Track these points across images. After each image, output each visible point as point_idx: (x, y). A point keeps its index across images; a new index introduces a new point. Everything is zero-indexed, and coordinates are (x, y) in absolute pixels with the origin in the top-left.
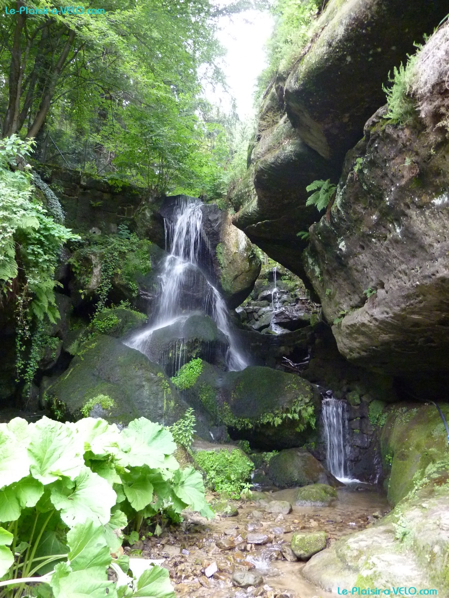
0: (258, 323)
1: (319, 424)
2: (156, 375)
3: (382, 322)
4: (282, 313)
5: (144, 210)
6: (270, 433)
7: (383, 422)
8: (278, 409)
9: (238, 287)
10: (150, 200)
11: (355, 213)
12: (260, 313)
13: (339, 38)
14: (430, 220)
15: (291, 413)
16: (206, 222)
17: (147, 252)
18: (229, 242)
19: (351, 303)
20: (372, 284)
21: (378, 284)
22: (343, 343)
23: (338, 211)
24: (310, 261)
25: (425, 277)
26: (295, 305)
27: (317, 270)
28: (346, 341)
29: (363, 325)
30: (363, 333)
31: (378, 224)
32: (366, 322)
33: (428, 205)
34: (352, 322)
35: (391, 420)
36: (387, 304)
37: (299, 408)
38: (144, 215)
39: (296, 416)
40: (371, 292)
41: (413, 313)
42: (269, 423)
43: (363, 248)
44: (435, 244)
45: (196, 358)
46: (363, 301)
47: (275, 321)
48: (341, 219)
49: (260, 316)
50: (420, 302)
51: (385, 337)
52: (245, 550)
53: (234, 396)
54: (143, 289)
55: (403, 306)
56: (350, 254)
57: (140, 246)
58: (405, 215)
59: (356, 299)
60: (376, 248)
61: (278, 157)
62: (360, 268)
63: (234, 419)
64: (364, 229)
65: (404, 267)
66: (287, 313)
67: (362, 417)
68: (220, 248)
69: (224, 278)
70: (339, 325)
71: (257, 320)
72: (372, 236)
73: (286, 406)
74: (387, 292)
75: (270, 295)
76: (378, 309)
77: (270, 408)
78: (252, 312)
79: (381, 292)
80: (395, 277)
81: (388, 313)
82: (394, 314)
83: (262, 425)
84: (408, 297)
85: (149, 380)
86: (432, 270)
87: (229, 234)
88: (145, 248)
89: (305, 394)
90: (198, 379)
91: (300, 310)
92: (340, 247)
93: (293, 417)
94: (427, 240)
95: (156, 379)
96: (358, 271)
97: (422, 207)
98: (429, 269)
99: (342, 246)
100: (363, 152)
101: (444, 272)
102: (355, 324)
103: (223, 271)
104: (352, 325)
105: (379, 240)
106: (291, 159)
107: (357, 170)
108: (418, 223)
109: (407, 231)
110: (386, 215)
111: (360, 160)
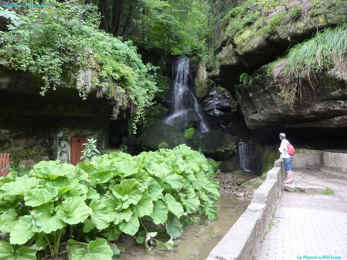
0: (208, 108)
1: (238, 152)
2: (179, 134)
3: (262, 120)
4: (219, 104)
5: (162, 61)
6: (219, 154)
7: (261, 151)
8: (223, 146)
9: (203, 95)
10: (165, 56)
11: (256, 87)
12: (208, 103)
13: (255, 47)
14: (277, 98)
15: (228, 148)
16: (191, 68)
17: (167, 83)
18: (200, 76)
19: (252, 112)
20: (260, 108)
21: (262, 109)
22: (248, 124)
23: (250, 85)
24: (238, 93)
25: (275, 111)
26: (224, 100)
27: (240, 97)
28: (250, 123)
29: (256, 120)
30: (256, 122)
31: (262, 93)
32: (257, 119)
33: (277, 94)
34: (253, 118)
35: (264, 150)
36: (264, 115)
37: (231, 146)
38: (163, 63)
39: (230, 149)
40: (259, 111)
41: (272, 119)
42: (219, 151)
43: (258, 97)
44: (278, 104)
45: (191, 127)
46: (256, 112)
47: (216, 107)
48: (251, 87)
49: (209, 105)
50: (274, 117)
51: (263, 124)
52: (224, 184)
53: (206, 141)
54: (167, 99)
55: (269, 117)
56: (253, 98)
57: (164, 80)
58: (270, 94)
59: (254, 111)
60: (262, 99)
61: (231, 63)
62: (256, 103)
63: (207, 150)
64: (258, 93)
65: (270, 106)
66: (221, 104)
67: (254, 149)
68: (196, 79)
69: (197, 92)
70: (247, 118)
71: (207, 106)
72: (261, 95)
73: (226, 145)
74: (264, 112)
75: (213, 94)
76: (261, 116)
77: (220, 146)
78: (205, 103)
79: (263, 111)
80: (267, 108)
81: (264, 118)
82: (266, 119)
83: (217, 152)
84: (270, 115)
85: (177, 136)
86: (277, 110)
87: (200, 73)
88: (166, 81)
89: (233, 141)
90: (193, 136)
91: (227, 102)
92: (250, 95)
93: (229, 149)
94: (276, 102)
95: (179, 136)
96: (255, 103)
97: (275, 94)
98: (276, 110)
99: (251, 95)
100: (259, 73)
101: (280, 112)
102: (253, 119)
103: (197, 89)
104: (252, 119)
105: (263, 97)
106: (235, 65)
107: (257, 78)
108: (274, 97)
109: (271, 98)
110: (265, 92)
111: (258, 75)
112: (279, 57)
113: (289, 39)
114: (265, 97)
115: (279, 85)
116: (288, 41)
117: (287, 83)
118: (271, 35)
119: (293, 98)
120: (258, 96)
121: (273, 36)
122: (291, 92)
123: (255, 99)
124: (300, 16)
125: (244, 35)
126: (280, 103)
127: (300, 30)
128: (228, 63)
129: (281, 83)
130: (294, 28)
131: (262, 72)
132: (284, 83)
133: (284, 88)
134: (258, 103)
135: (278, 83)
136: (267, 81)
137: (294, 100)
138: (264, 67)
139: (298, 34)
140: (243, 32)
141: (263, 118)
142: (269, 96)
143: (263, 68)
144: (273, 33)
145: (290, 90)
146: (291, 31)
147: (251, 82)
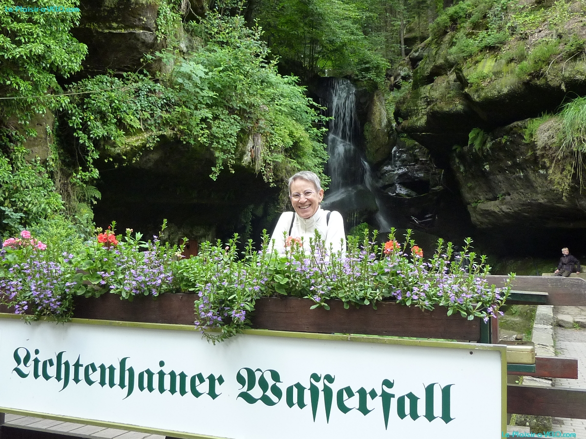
4: (404, 174)
7: (497, 268)
9: (379, 158)
11: (498, 155)
13: (504, 92)
14: (537, 177)
18: (374, 121)
20: (503, 192)
22: (475, 218)
25: (532, 200)
29: (495, 212)
30: (493, 216)
33: (537, 172)
35: (504, 267)
40: (502, 196)
41: (525, 212)
43: (500, 172)
44: (539, 188)
45: (363, 222)
46: (495, 199)
47: (399, 181)
49: (383, 175)
50: (529, 208)
55: (520, 208)
58: (525, 169)
61: (452, 110)
65: (522, 191)
66: (410, 174)
68: (367, 126)
69: (368, 151)
72: (506, 170)
79: (508, 198)
81: (511, 210)
84: (523, 205)
87: (375, 114)
91: (420, 170)
92: (485, 167)
94: (535, 185)
97: (534, 171)
98: (535, 197)
99: (487, 167)
100: (507, 133)
101: (542, 201)
102: (488, 210)
103: (368, 145)
104: (485, 210)
105: (510, 172)
106: (461, 113)
107: (504, 141)
108: (532, 176)
109: (526, 177)
110: (515, 165)
111: (505, 137)
112: (544, 113)
113: (563, 87)
114: (514, 174)
115: (546, 160)
116: (562, 90)
117: (559, 158)
118: (534, 77)
119: (567, 182)
120: (502, 171)
121: (536, 79)
122: (564, 173)
123: (494, 174)
124: (581, 52)
125: (484, 67)
126: (542, 187)
127: (582, 74)
128: (446, 109)
129: (549, 158)
130: (571, 71)
131: (512, 132)
132: (554, 157)
133: (553, 165)
134: (500, 182)
135: (543, 156)
136: (520, 149)
137: (569, 186)
138: (517, 124)
139: (578, 80)
140: (480, 61)
141: (507, 209)
142: (523, 172)
143: (515, 127)
144: (537, 75)
145: (563, 170)
146: (567, 74)
147: (489, 145)
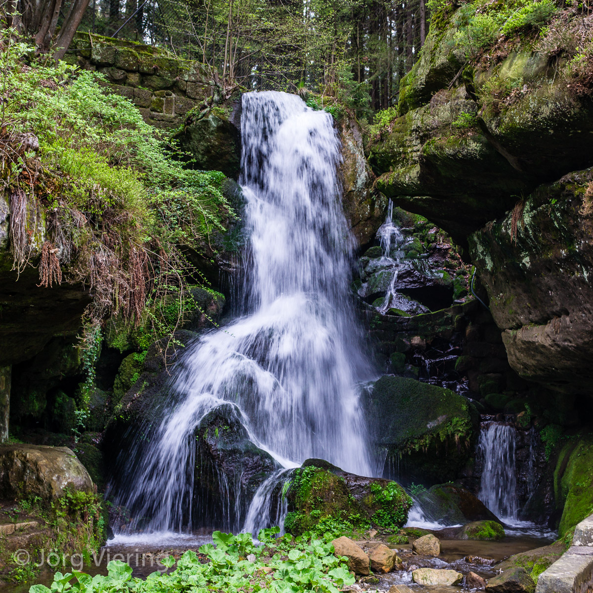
3: (564, 349)
4: (409, 273)
5: (206, 115)
13: (544, 116)
19: (531, 317)
20: (556, 308)
21: (562, 310)
23: (526, 228)
26: (428, 258)
27: (489, 262)
28: (520, 356)
31: (565, 260)
36: (570, 334)
38: (206, 122)
43: (549, 271)
48: (527, 236)
51: (567, 363)
54: (224, 256)
56: (533, 272)
59: (537, 315)
60: (563, 277)
61: (459, 152)
62: (544, 288)
64: (551, 257)
70: (513, 337)
74: (571, 322)
76: (561, 335)
80: (580, 310)
81: (571, 342)
82: (578, 345)
96: (541, 290)
100: (557, 196)
102: (534, 343)
106: (475, 158)
110: (574, 256)
114: (574, 274)
120: (552, 268)
123: (539, 275)
125: (510, 68)
128: (449, 151)
131: (565, 193)
134: (550, 289)
136: (579, 225)
138: (573, 178)
141: (565, 340)
142: (587, 271)
